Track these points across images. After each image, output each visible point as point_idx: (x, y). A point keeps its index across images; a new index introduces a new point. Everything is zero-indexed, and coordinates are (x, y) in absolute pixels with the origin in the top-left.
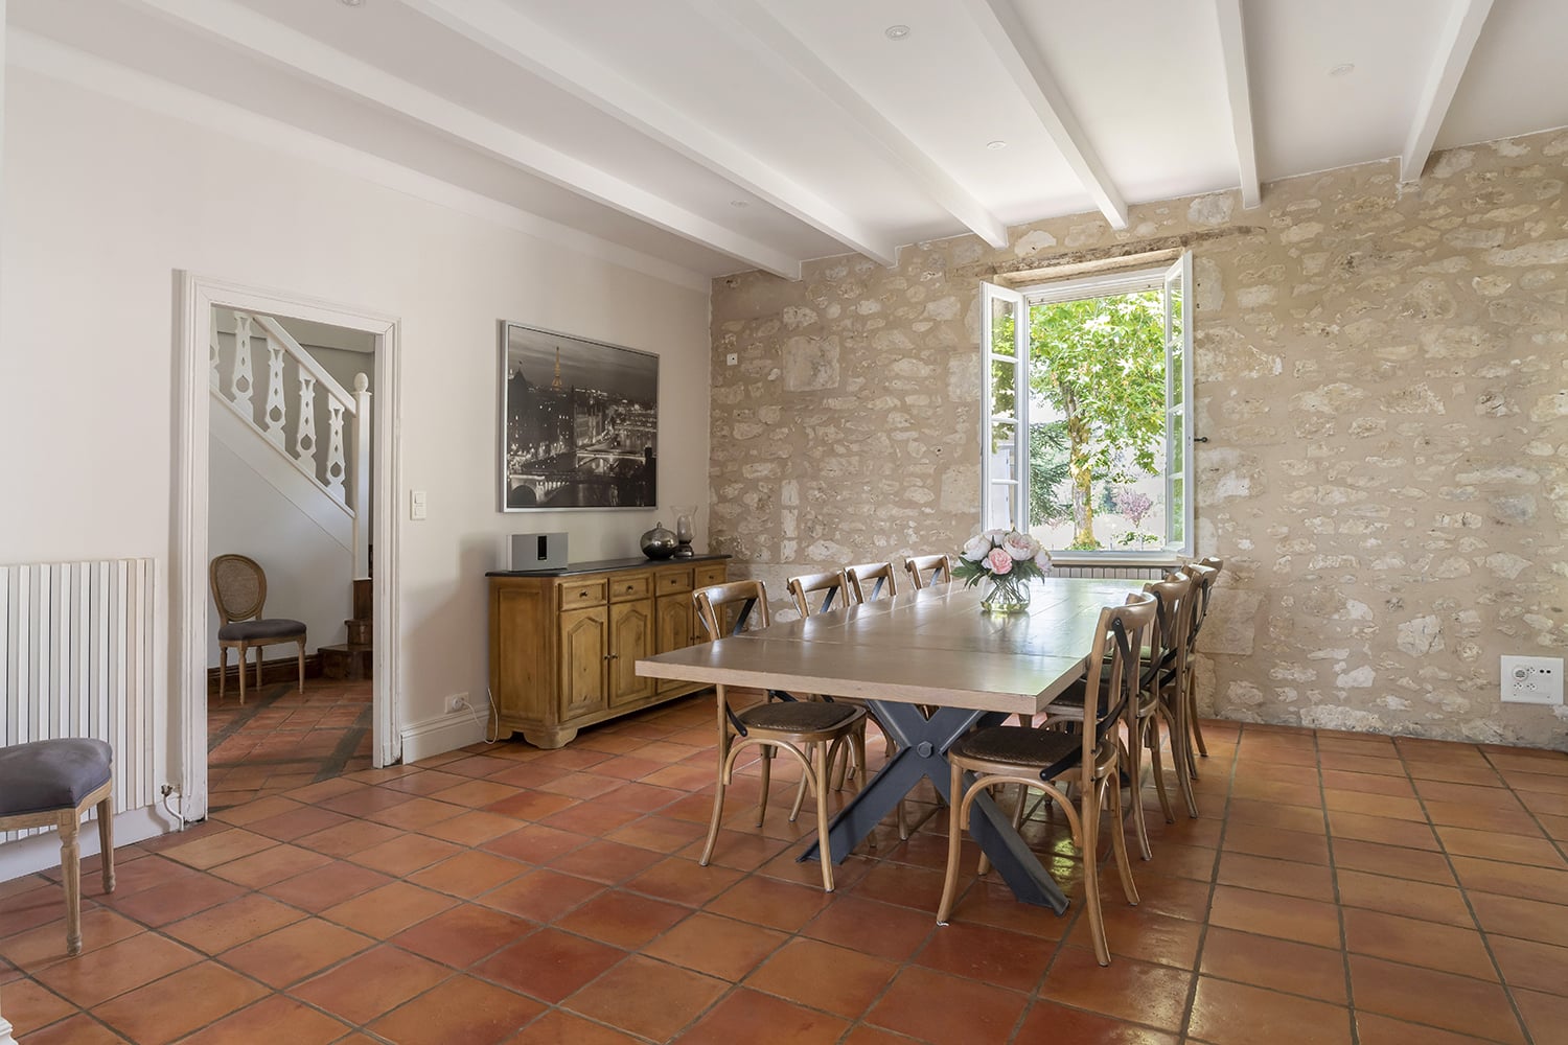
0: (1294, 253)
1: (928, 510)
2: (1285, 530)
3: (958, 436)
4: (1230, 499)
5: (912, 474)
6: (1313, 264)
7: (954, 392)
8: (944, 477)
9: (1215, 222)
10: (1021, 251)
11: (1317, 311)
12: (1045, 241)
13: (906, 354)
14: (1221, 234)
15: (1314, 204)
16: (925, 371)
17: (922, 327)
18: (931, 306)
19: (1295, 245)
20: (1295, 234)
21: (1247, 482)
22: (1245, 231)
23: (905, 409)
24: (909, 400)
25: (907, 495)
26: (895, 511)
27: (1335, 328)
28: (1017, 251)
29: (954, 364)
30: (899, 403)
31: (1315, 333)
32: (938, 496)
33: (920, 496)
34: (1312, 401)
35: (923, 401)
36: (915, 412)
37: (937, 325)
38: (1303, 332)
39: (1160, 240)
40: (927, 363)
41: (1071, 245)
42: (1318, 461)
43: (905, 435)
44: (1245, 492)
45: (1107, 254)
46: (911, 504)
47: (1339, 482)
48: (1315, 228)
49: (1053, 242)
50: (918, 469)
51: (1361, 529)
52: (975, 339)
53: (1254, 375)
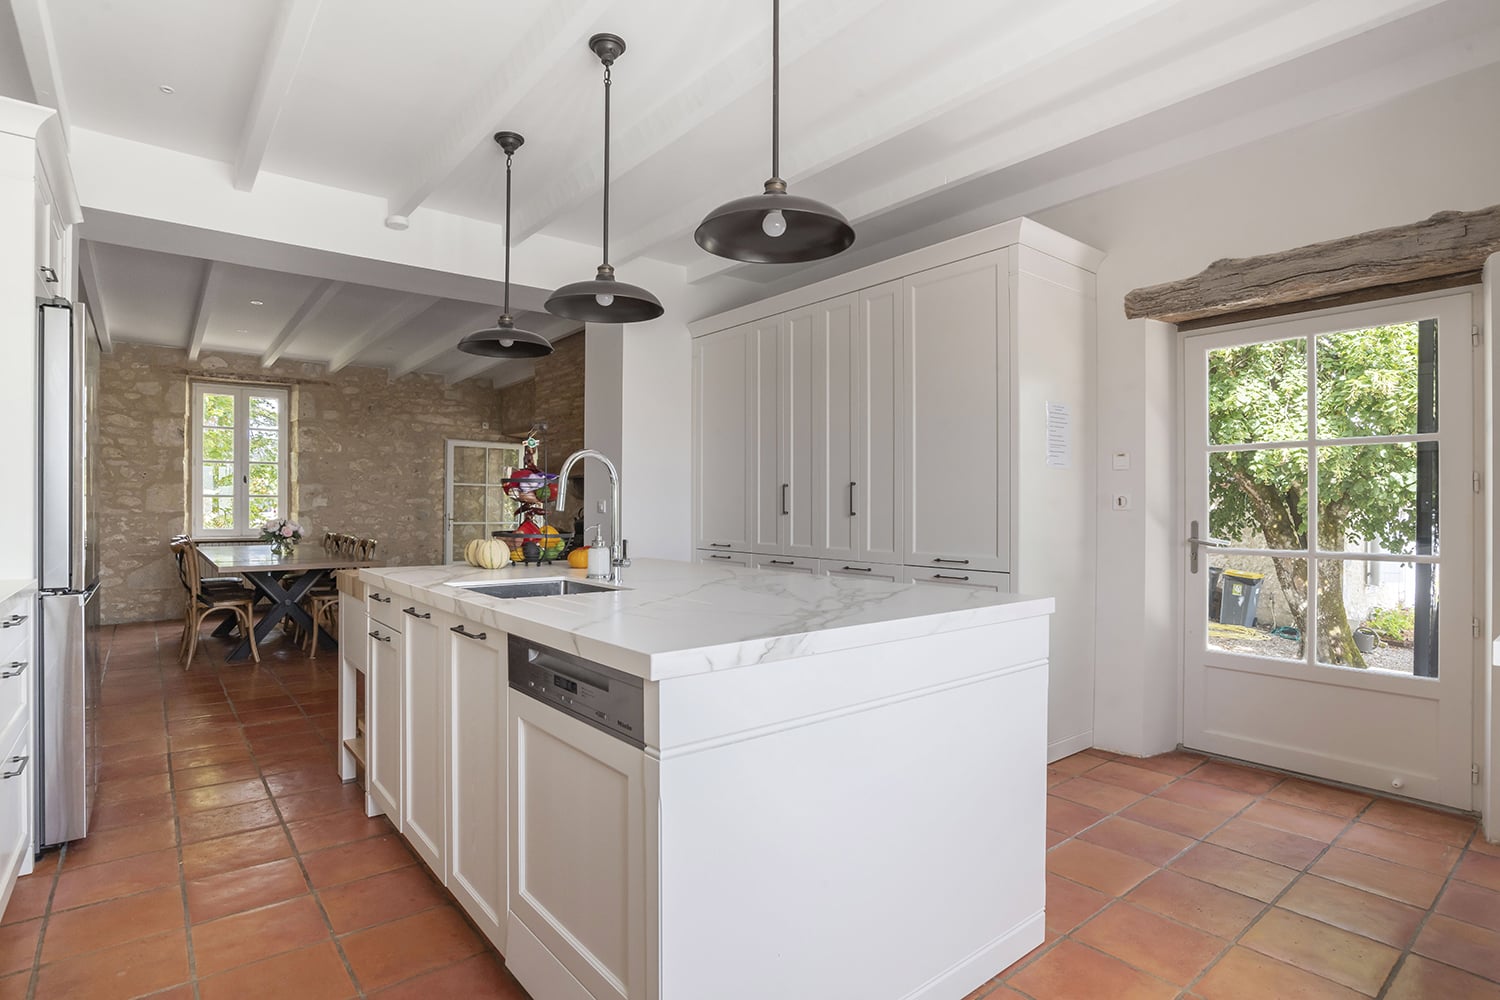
0: (347, 399)
1: (137, 511)
2: (343, 522)
3: (159, 466)
4: (319, 508)
5: (124, 488)
6: (355, 405)
7: (157, 440)
8: (148, 490)
9: (313, 376)
10: (205, 365)
11: (356, 427)
12: (221, 364)
13: (118, 411)
14: (315, 383)
15: (356, 379)
16: (133, 424)
17: (132, 397)
18: (139, 385)
19: (348, 395)
20: (348, 391)
21: (326, 500)
22: (327, 384)
23: (118, 446)
24: (121, 441)
25: (120, 500)
26: (109, 511)
27: (363, 435)
28: (202, 364)
29: (156, 423)
30: (112, 442)
31: (356, 436)
32: (144, 502)
33: (130, 502)
34: (353, 465)
35: (133, 442)
36: (125, 449)
37: (144, 397)
38: (351, 434)
39: (285, 378)
40: (135, 419)
41: (236, 368)
42: (357, 492)
43: (118, 463)
44: (325, 505)
45: (258, 379)
46: (123, 506)
47: (364, 502)
48: (356, 391)
49: (226, 365)
50: (128, 485)
51: (373, 522)
52: (175, 410)
53: (330, 451)
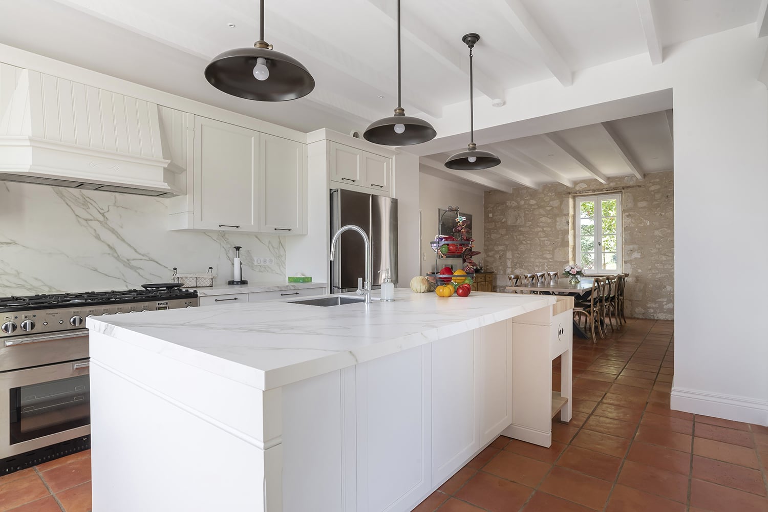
0: (653, 193)
1: (550, 260)
2: (650, 267)
3: (559, 240)
4: (636, 258)
5: (545, 250)
6: (658, 196)
7: (558, 227)
8: (555, 251)
9: (631, 183)
10: (578, 188)
11: (659, 209)
12: (584, 186)
13: (544, 216)
14: (633, 187)
15: (658, 180)
16: (549, 221)
17: (548, 208)
18: (551, 202)
19: (653, 191)
20: (653, 188)
21: (640, 254)
22: (640, 186)
23: (544, 231)
24: (545, 229)
25: (544, 256)
26: (541, 260)
27: (663, 214)
28: (576, 188)
29: (558, 219)
30: (541, 229)
31: (658, 215)
32: (553, 255)
33: (548, 256)
34: (657, 233)
35: (549, 229)
36: (546, 232)
37: (553, 208)
38: (655, 214)
39: (616, 188)
40: (550, 218)
41: (592, 187)
42: (659, 249)
43: (544, 239)
44: (639, 257)
45: (602, 190)
46: (546, 258)
47: (665, 255)
48: (658, 187)
49: (587, 186)
50: (548, 248)
51: (670, 267)
52: (565, 212)
53: (642, 225)
